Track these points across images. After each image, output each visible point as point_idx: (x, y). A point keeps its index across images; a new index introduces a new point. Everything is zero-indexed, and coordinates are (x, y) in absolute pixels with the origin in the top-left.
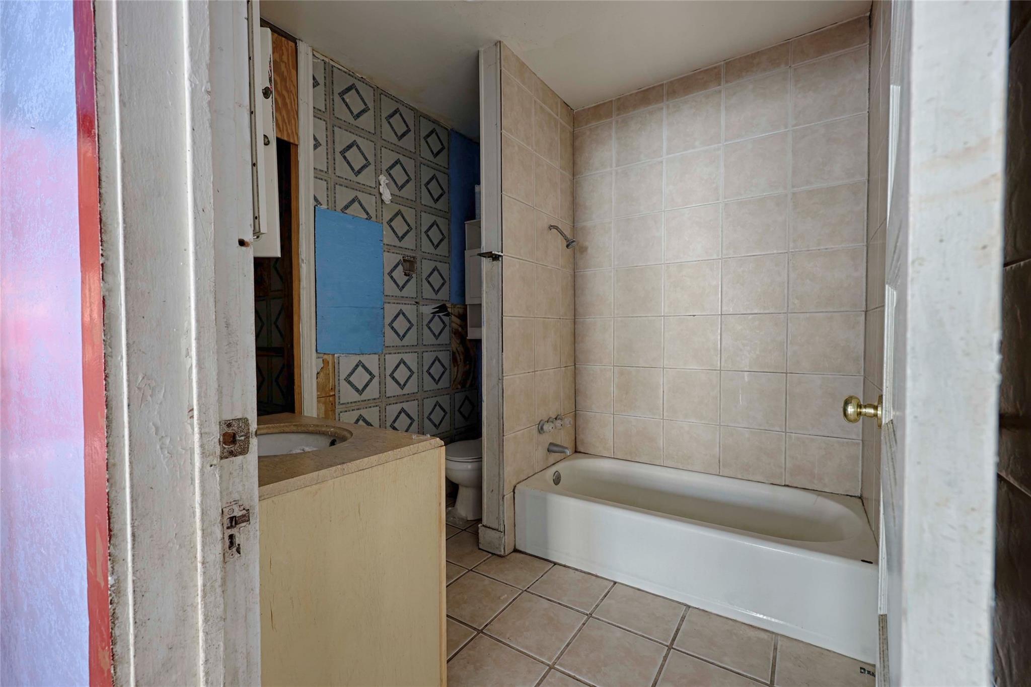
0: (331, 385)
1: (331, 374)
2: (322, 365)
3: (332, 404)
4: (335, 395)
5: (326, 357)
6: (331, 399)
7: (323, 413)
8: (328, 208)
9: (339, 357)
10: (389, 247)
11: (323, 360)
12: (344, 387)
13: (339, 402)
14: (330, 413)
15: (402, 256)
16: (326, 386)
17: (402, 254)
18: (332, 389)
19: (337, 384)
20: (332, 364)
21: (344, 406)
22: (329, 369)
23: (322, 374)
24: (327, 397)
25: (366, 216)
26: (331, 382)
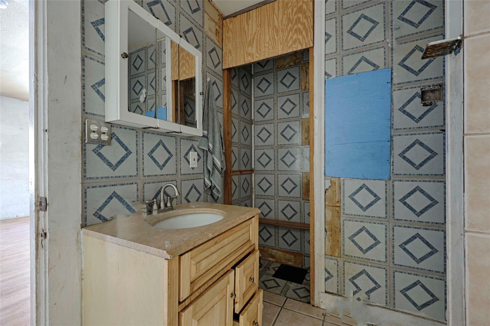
0: (337, 199)
1: (337, 191)
2: (330, 185)
3: (338, 212)
4: (340, 206)
5: (333, 179)
6: (337, 208)
7: (331, 217)
8: (336, 77)
9: (344, 180)
10: (400, 85)
11: (331, 181)
12: (348, 201)
13: (344, 213)
14: (336, 218)
15: (420, 89)
16: (333, 199)
17: (419, 87)
18: (338, 202)
19: (342, 198)
20: (338, 185)
21: (347, 216)
22: (335, 187)
23: (330, 190)
24: (335, 206)
25: (373, 68)
26: (337, 196)
